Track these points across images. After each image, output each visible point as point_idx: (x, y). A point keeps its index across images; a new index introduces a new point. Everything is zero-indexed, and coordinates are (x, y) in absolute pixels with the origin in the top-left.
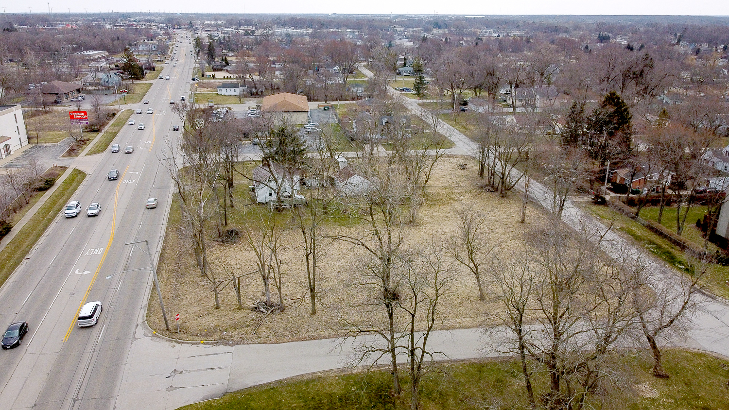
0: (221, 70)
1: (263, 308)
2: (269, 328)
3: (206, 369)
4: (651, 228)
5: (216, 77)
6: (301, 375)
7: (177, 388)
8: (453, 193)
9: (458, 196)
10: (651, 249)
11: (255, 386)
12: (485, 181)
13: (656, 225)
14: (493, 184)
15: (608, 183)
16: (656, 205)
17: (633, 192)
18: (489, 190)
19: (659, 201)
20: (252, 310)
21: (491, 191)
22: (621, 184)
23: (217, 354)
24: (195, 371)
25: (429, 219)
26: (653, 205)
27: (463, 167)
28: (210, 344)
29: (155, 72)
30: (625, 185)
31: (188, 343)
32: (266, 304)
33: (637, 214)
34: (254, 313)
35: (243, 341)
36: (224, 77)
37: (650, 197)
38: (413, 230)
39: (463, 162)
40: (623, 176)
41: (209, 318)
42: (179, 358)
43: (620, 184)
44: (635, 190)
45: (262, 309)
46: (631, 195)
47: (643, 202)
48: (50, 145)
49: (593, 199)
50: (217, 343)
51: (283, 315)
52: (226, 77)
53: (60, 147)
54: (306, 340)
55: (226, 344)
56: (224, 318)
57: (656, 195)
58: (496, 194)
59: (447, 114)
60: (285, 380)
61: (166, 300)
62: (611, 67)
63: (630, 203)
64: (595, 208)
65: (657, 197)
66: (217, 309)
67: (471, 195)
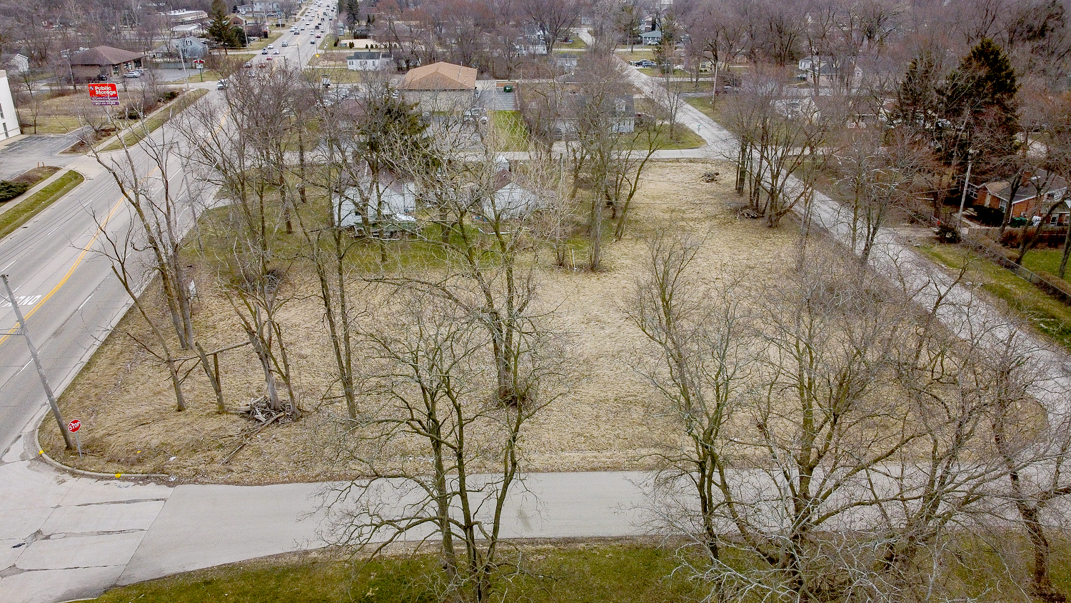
0: (365, 37)
1: (262, 413)
2: (259, 453)
3: (99, 533)
4: (1043, 286)
5: (356, 46)
6: (277, 556)
7: (22, 571)
8: (683, 219)
9: (691, 224)
10: (1042, 325)
11: (175, 575)
12: (745, 200)
13: (1055, 281)
14: (757, 205)
15: (966, 207)
16: (1056, 247)
17: (1015, 223)
18: (748, 215)
19: (1062, 240)
20: (242, 416)
21: (753, 217)
22: (993, 209)
23: (135, 501)
24: (76, 535)
25: (628, 262)
26: (1050, 246)
27: (711, 178)
28: (132, 481)
29: (267, 39)
30: (999, 211)
31: (91, 477)
32: (269, 405)
33: (1019, 261)
34: (243, 421)
35: (196, 477)
36: (367, 47)
37: (1045, 232)
38: (594, 280)
39: (711, 169)
40: (997, 195)
41: (157, 428)
42: (58, 506)
43: (991, 209)
44: (1017, 219)
45: (260, 416)
46: (1008, 228)
47: (1033, 240)
48: (55, 136)
49: (937, 234)
50: (145, 480)
51: (295, 428)
52: (369, 47)
53: (68, 138)
54: (317, 481)
55: (160, 481)
56: (181, 430)
57: (1057, 228)
58: (761, 221)
59: (704, 98)
60: (240, 564)
61: (97, 391)
62: (990, 18)
63: (1008, 241)
64: (937, 248)
65: (1058, 232)
66: (179, 411)
67: (715, 222)
